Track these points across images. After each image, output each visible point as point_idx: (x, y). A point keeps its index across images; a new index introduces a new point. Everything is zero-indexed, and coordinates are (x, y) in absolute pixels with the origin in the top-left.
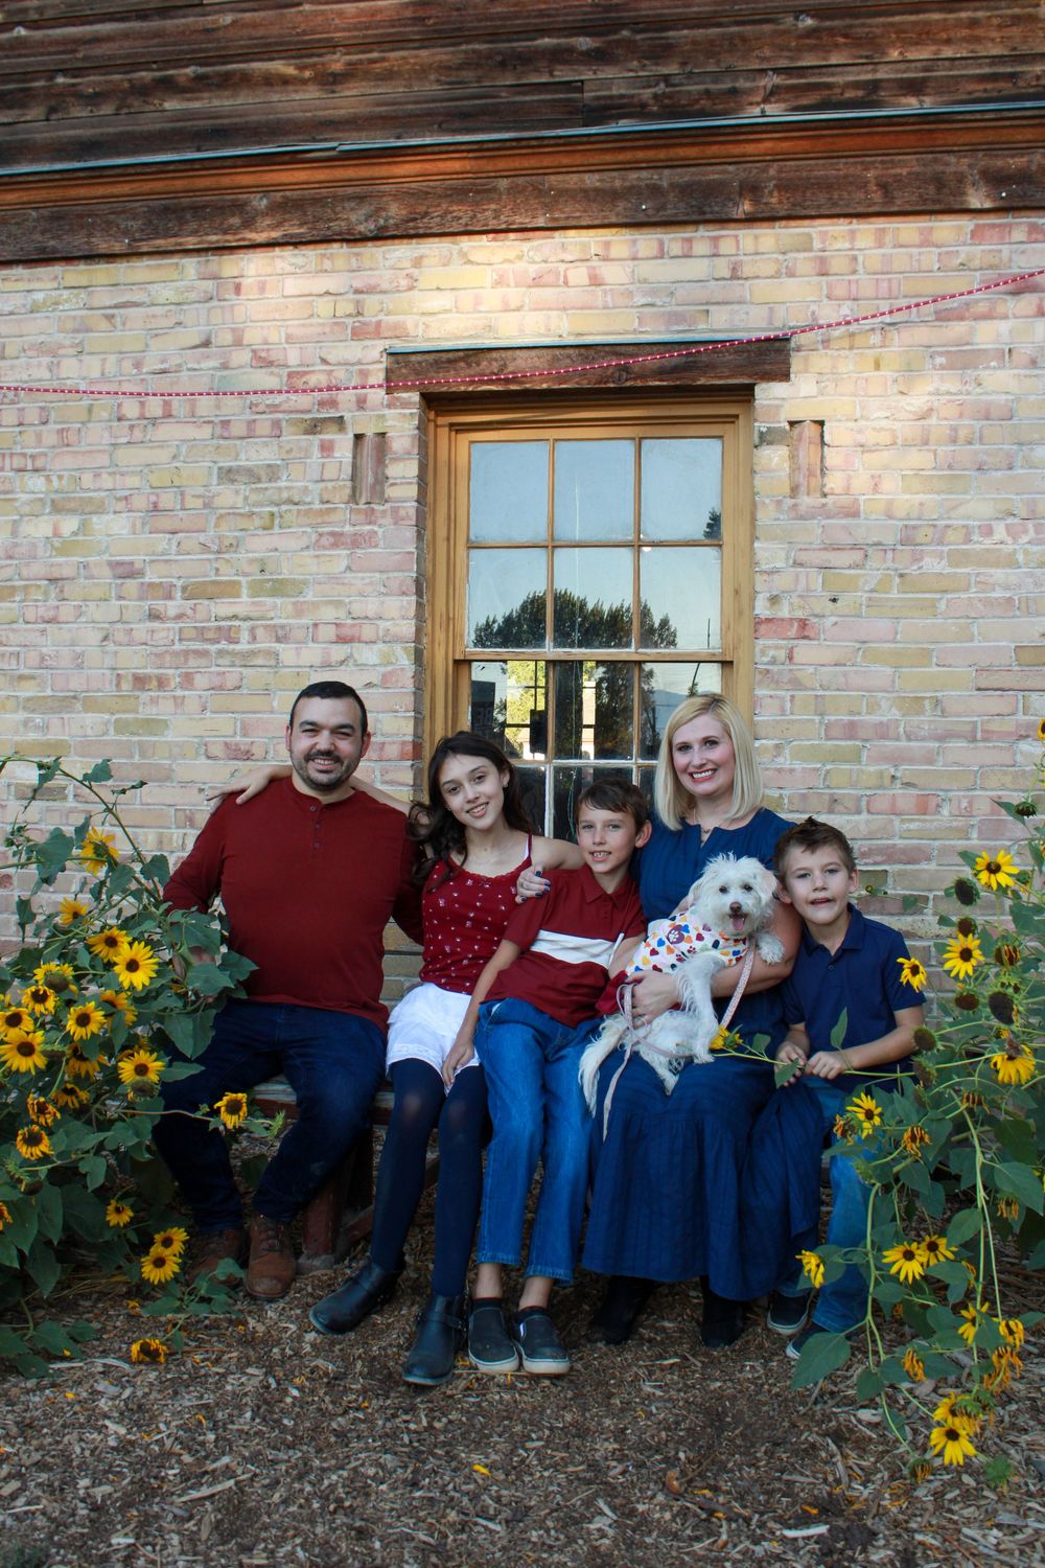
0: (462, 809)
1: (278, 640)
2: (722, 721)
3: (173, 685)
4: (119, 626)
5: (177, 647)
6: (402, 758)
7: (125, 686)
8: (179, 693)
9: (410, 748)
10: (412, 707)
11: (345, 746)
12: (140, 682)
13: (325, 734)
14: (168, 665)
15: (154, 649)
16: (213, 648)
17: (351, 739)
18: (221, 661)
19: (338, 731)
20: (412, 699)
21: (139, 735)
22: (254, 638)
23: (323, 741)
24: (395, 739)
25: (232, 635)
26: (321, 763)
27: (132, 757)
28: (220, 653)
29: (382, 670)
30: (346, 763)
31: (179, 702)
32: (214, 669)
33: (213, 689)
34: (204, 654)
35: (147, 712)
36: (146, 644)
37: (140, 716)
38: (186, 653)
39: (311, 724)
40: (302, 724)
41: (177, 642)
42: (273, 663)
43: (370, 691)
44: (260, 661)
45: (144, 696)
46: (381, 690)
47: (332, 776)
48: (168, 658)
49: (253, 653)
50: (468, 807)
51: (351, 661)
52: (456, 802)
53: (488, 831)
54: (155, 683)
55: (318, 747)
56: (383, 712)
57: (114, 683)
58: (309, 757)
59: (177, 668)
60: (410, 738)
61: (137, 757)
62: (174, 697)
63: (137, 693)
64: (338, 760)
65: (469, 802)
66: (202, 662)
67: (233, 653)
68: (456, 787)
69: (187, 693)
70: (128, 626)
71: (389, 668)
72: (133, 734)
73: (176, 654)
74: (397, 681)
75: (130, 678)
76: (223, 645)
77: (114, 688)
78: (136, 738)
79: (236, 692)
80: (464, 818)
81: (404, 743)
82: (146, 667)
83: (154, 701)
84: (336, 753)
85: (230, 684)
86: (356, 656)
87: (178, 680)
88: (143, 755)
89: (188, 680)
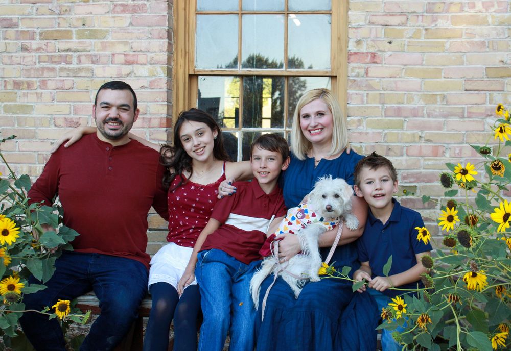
0: (191, 150)
1: (93, 63)
2: (326, 103)
3: (36, 86)
4: (5, 54)
5: (38, 66)
6: (161, 127)
7: (9, 87)
8: (39, 91)
9: (165, 121)
10: (166, 99)
11: (125, 116)
12: (17, 85)
13: (114, 109)
14: (32, 76)
15: (25, 67)
16: (58, 67)
17: (129, 112)
18: (62, 74)
19: (121, 107)
20: (166, 94)
21: (18, 114)
22: (80, 61)
23: (113, 113)
24: (157, 116)
25: (68, 60)
26: (112, 125)
27: (13, 125)
28: (62, 69)
29: (150, 79)
30: (125, 125)
31: (39, 96)
32: (58, 78)
33: (58, 89)
34: (53, 70)
35: (21, 101)
36: (20, 64)
37: (17, 104)
38: (43, 69)
39: (106, 103)
40: (101, 103)
41: (37, 63)
42: (90, 75)
43: (143, 90)
44: (83, 74)
45: (20, 93)
46: (149, 90)
47: (118, 132)
48: (32, 72)
49: (79, 70)
50: (194, 149)
51: (133, 74)
52: (188, 146)
53: (205, 162)
54: (25, 85)
55: (110, 116)
56: (150, 102)
57: (3, 85)
58: (105, 122)
59: (38, 77)
60: (165, 116)
61: (16, 126)
62: (37, 93)
63: (16, 91)
64: (121, 123)
65: (195, 146)
66: (52, 74)
67: (68, 70)
68: (188, 139)
69: (43, 91)
70: (9, 54)
71: (153, 78)
72: (14, 113)
73: (37, 70)
74: (158, 85)
75: (12, 82)
76: (63, 65)
77: (3, 88)
78: (16, 115)
79: (71, 90)
80: (192, 154)
81: (161, 118)
82: (21, 77)
83: (25, 95)
84: (120, 119)
85: (67, 87)
86: (135, 72)
87: (38, 84)
88: (19, 124)
89: (44, 84)
